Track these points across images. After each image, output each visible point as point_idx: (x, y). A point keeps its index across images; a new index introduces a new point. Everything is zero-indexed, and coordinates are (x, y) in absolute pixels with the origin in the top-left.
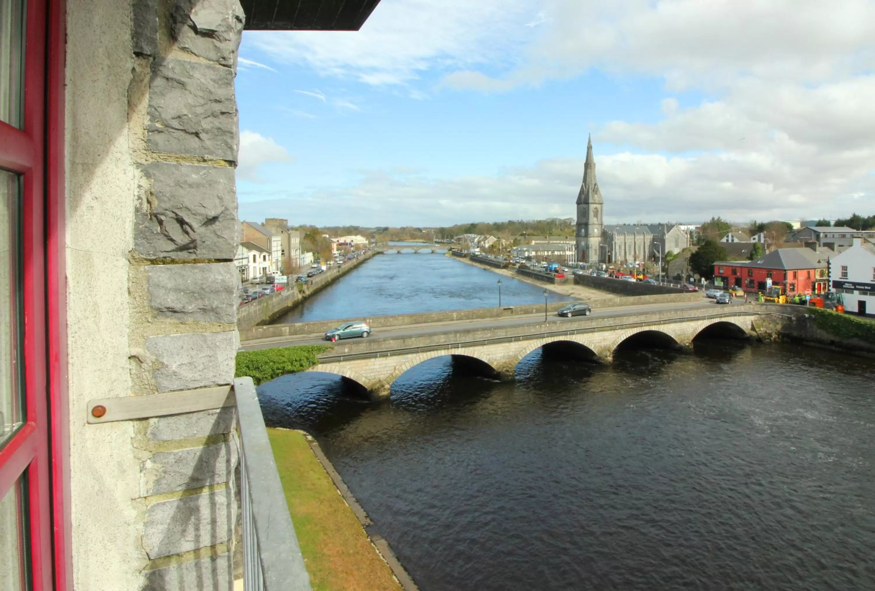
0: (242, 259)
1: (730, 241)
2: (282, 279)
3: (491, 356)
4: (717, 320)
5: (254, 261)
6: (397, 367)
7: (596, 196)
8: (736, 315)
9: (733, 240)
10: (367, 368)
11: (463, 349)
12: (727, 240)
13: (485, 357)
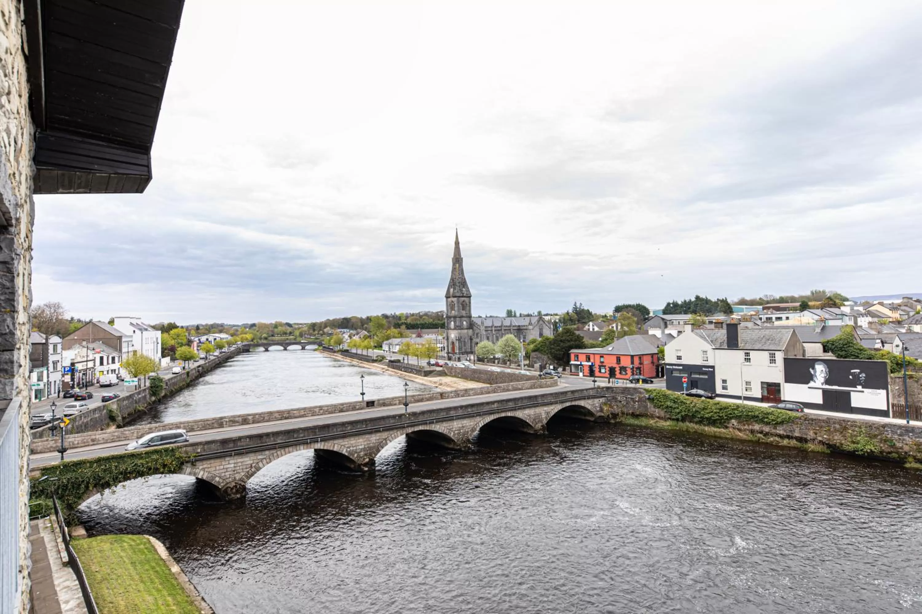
0: (87, 361)
1: (591, 330)
2: (133, 381)
3: (351, 448)
4: (568, 404)
5: (102, 363)
6: (254, 465)
7: (464, 289)
8: (585, 399)
9: (593, 329)
10: (222, 467)
11: (323, 443)
12: (589, 329)
13: (345, 450)
